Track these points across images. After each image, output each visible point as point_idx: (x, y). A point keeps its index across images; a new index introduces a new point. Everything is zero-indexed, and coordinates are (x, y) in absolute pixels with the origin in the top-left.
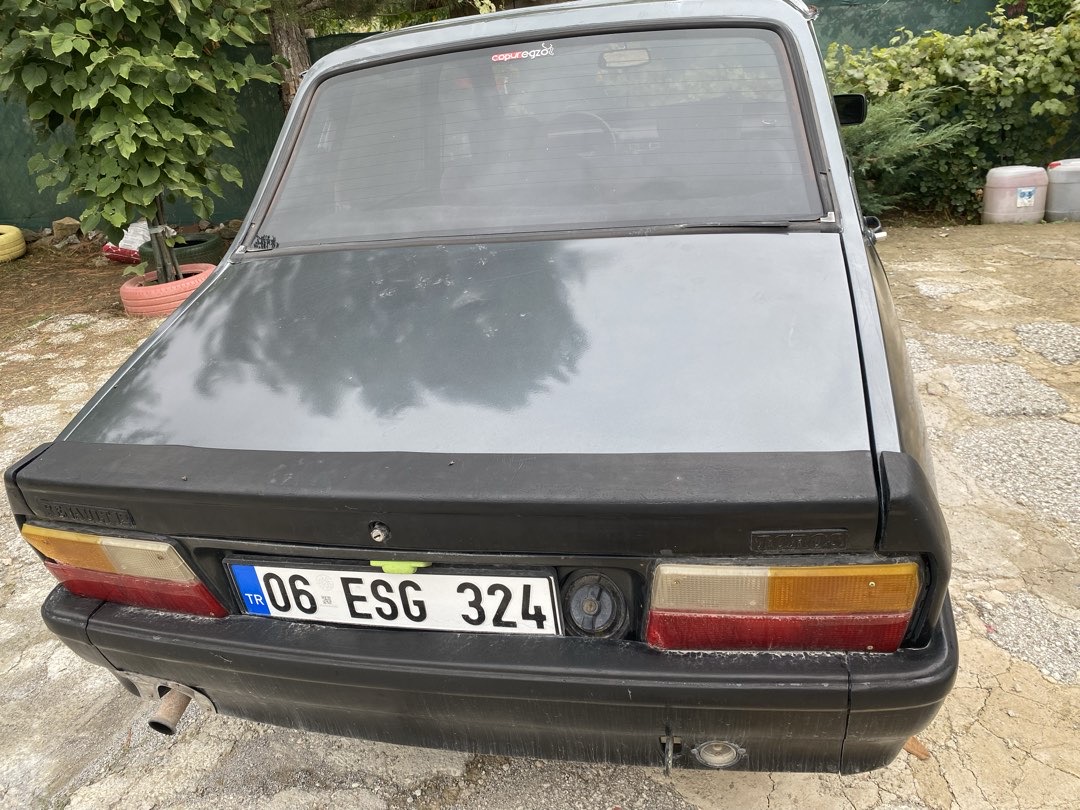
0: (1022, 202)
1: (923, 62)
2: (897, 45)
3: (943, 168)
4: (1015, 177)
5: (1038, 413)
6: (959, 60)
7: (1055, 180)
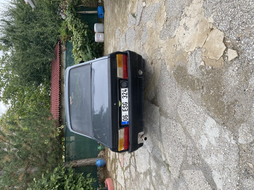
0: (101, 36)
1: (77, 53)
2: (74, 57)
3: (95, 49)
4: (97, 38)
5: (125, 36)
6: (77, 47)
7: (97, 32)
